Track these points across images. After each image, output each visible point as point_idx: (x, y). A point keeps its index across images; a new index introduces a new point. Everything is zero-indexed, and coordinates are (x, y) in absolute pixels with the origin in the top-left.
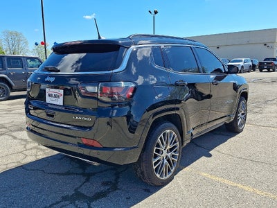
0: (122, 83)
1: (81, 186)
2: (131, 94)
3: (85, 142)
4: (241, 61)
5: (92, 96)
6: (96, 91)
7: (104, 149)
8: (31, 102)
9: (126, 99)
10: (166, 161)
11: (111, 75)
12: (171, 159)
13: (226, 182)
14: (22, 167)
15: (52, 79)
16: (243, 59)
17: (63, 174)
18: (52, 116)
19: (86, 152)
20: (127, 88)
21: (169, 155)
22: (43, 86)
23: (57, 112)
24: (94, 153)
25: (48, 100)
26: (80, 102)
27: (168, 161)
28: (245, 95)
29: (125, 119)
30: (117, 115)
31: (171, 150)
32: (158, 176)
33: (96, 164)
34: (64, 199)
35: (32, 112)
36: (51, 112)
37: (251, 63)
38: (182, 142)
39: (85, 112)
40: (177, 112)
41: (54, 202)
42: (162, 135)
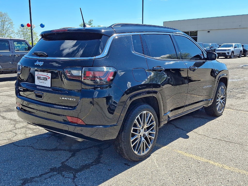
0: (105, 68)
1: (67, 160)
2: (111, 78)
3: (69, 119)
4: (231, 46)
5: (76, 79)
6: (80, 75)
7: (87, 126)
8: (21, 83)
9: (107, 82)
10: (143, 139)
11: (94, 61)
12: (148, 137)
13: (199, 158)
14: (13, 144)
15: (41, 64)
16: (234, 44)
17: (51, 150)
18: (41, 97)
19: (71, 128)
20: (107, 72)
21: (147, 133)
22: (32, 69)
23: (45, 93)
24: (78, 130)
25: (37, 82)
26: (66, 84)
27: (146, 138)
28: (224, 81)
29: (105, 100)
30: (98, 96)
31: (148, 129)
32: (136, 152)
33: (80, 140)
34: (52, 170)
35: (21, 93)
36: (40, 93)
37: (241, 49)
38: (159, 122)
39: (69, 93)
40: (154, 95)
41: (43, 172)
42: (139, 116)
